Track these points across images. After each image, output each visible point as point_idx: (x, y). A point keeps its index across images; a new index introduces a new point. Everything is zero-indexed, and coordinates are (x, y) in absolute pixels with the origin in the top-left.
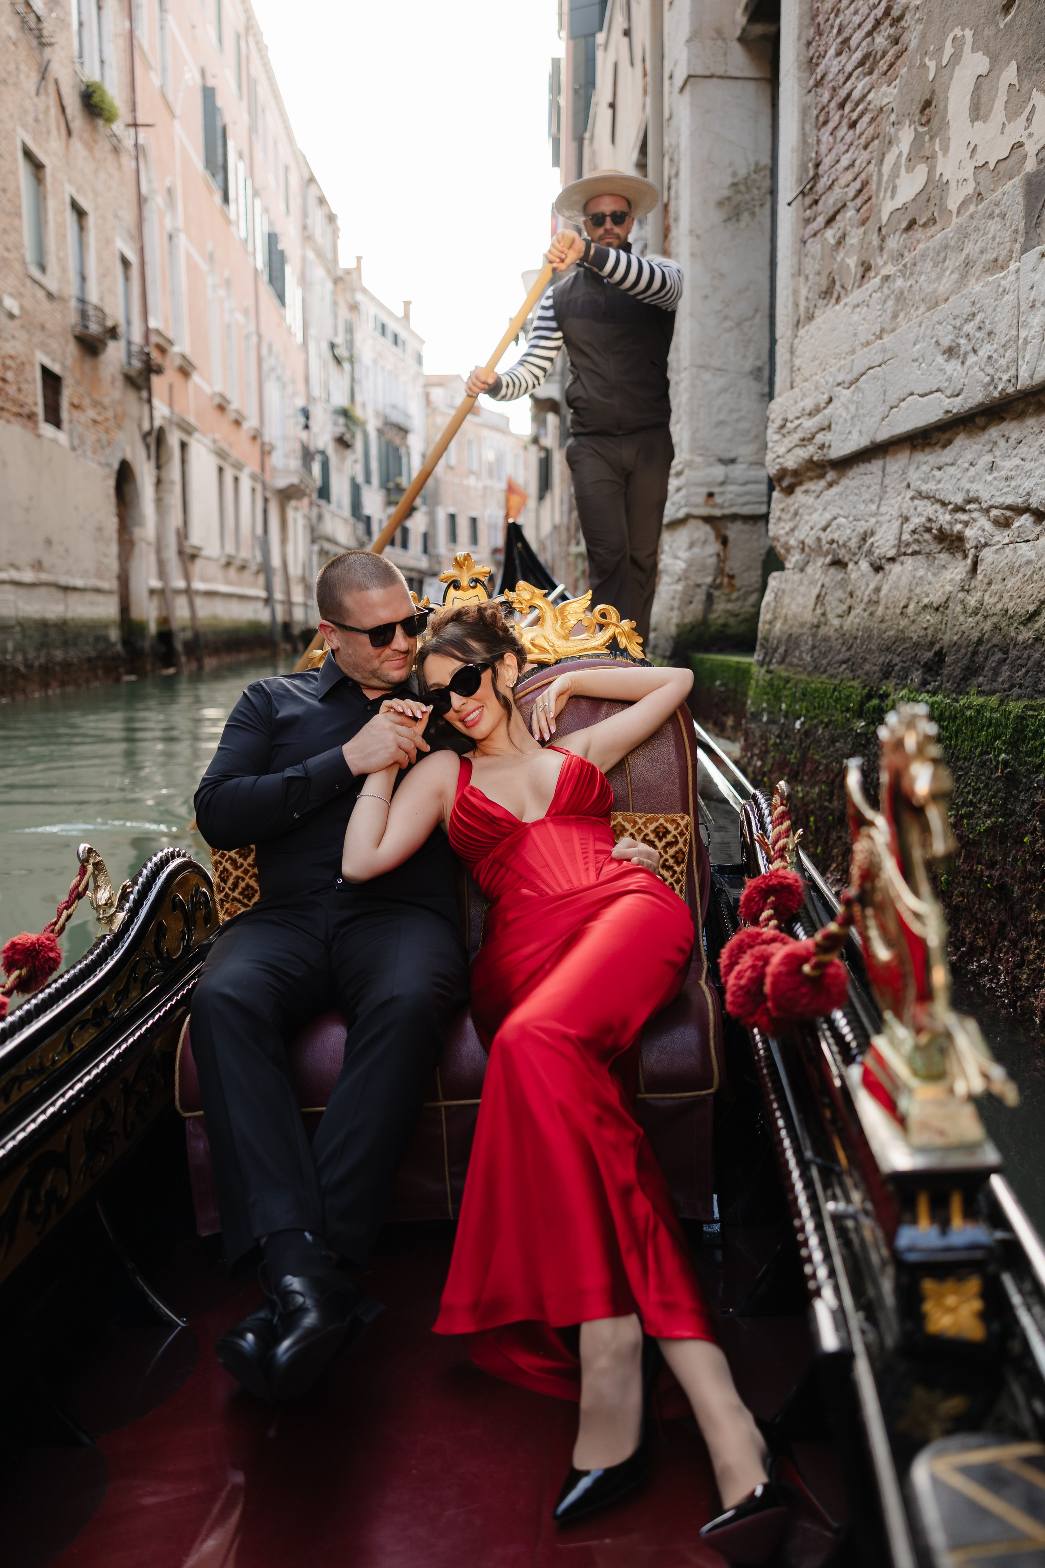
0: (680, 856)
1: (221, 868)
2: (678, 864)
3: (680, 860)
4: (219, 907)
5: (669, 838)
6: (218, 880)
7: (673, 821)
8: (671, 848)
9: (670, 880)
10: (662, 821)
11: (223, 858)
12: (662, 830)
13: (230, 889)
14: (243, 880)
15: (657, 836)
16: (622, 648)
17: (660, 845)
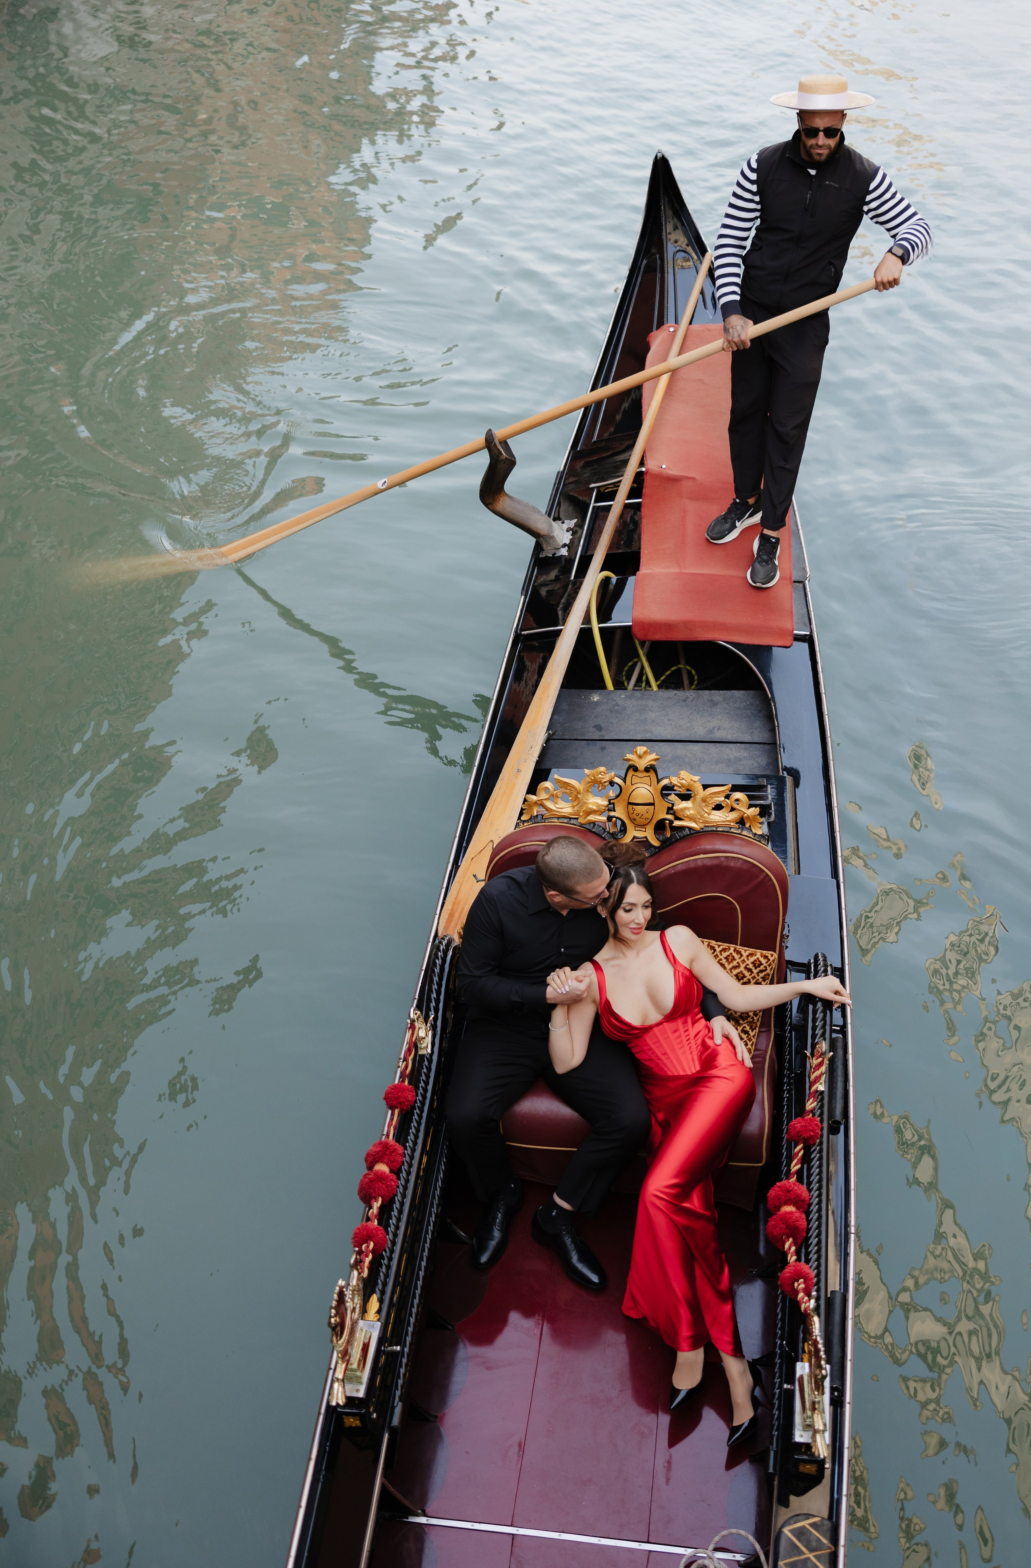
5: (762, 967)
7: (766, 957)
8: (762, 973)
10: (758, 956)
12: (758, 962)
15: (754, 965)
16: (747, 825)
17: (755, 971)
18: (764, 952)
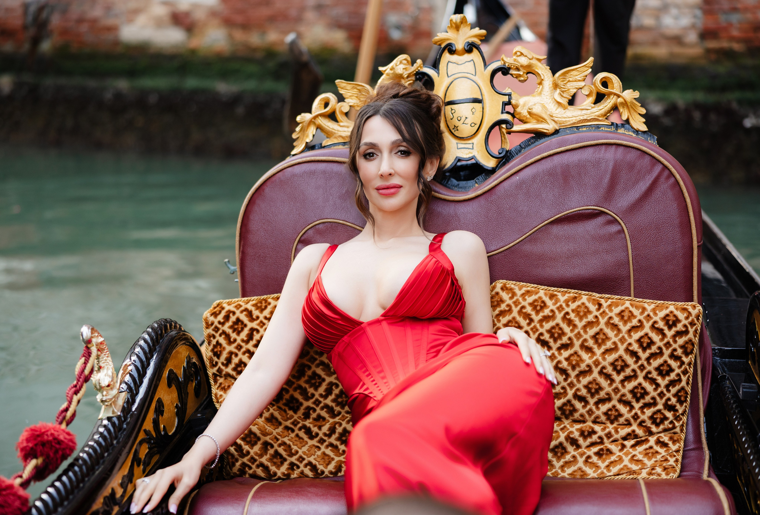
0: (689, 346)
1: (214, 342)
2: (687, 354)
3: (689, 350)
4: (212, 382)
5: (680, 327)
6: (210, 354)
7: (684, 310)
8: (681, 337)
9: (677, 371)
10: (672, 308)
11: (217, 332)
12: (672, 318)
13: (223, 364)
14: (236, 355)
15: (667, 323)
18: (681, 303)
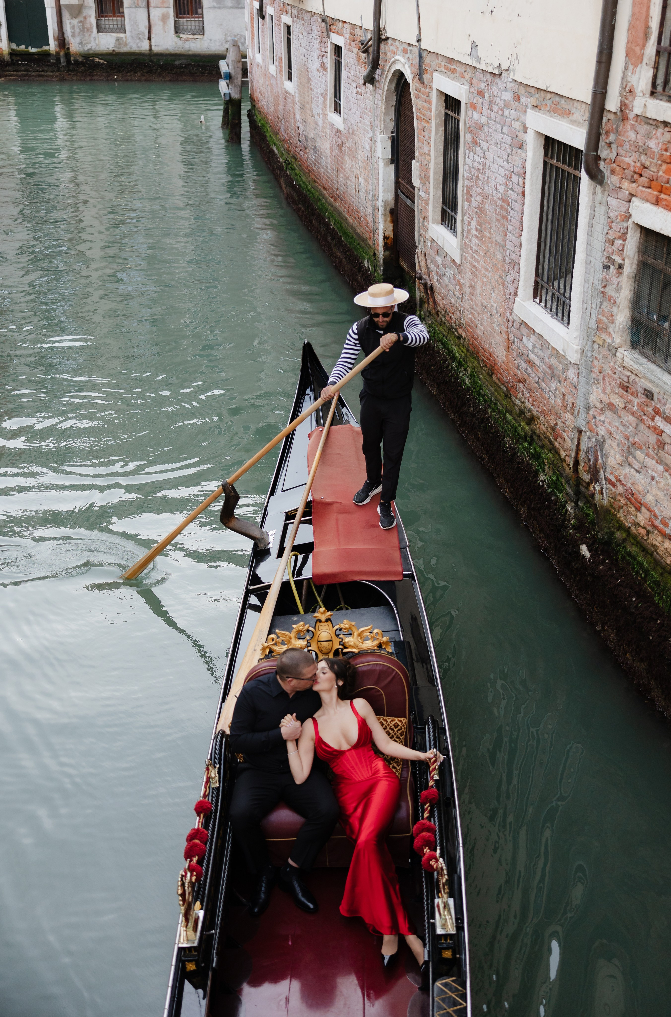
0: (403, 733)
5: (399, 727)
7: (401, 721)
8: (400, 731)
10: (397, 721)
12: (396, 724)
15: (395, 727)
16: (384, 647)
17: (396, 730)
18: (399, 719)
